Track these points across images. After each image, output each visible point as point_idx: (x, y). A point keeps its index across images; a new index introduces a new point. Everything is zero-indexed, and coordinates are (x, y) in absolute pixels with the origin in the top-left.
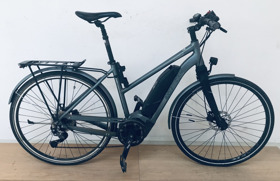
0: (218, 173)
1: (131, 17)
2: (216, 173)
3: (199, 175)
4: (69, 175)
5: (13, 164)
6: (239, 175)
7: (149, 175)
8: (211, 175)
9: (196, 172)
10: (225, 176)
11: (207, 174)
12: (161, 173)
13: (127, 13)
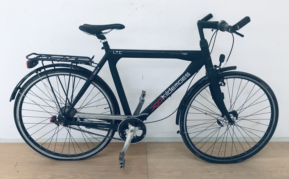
0: (230, 172)
1: (136, 9)
2: (229, 172)
3: (211, 175)
4: (74, 177)
5: (15, 165)
6: (253, 174)
7: (158, 175)
8: (223, 174)
9: (208, 172)
10: (238, 175)
11: (219, 174)
12: (171, 172)
13: (132, 4)
